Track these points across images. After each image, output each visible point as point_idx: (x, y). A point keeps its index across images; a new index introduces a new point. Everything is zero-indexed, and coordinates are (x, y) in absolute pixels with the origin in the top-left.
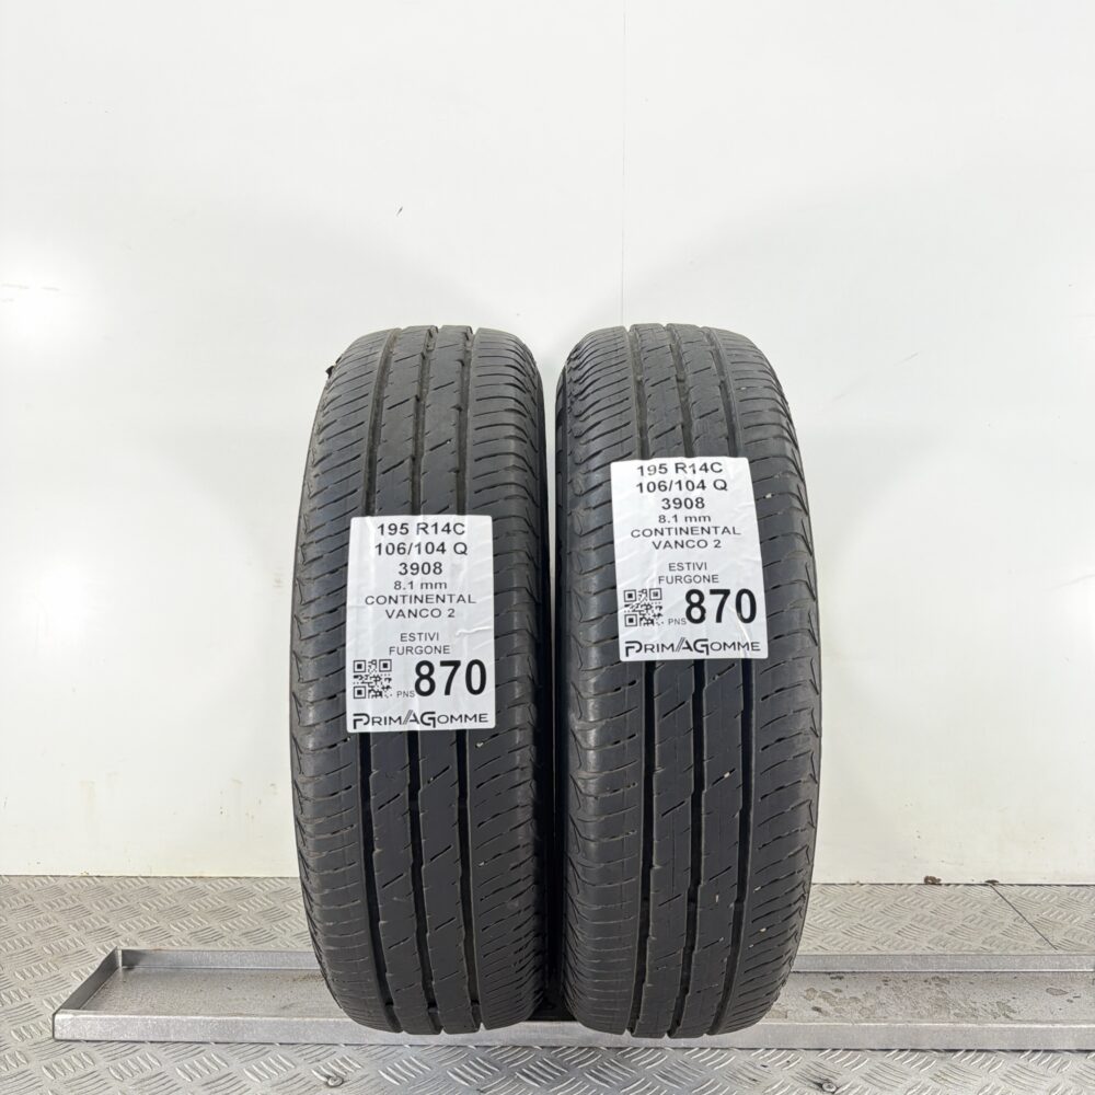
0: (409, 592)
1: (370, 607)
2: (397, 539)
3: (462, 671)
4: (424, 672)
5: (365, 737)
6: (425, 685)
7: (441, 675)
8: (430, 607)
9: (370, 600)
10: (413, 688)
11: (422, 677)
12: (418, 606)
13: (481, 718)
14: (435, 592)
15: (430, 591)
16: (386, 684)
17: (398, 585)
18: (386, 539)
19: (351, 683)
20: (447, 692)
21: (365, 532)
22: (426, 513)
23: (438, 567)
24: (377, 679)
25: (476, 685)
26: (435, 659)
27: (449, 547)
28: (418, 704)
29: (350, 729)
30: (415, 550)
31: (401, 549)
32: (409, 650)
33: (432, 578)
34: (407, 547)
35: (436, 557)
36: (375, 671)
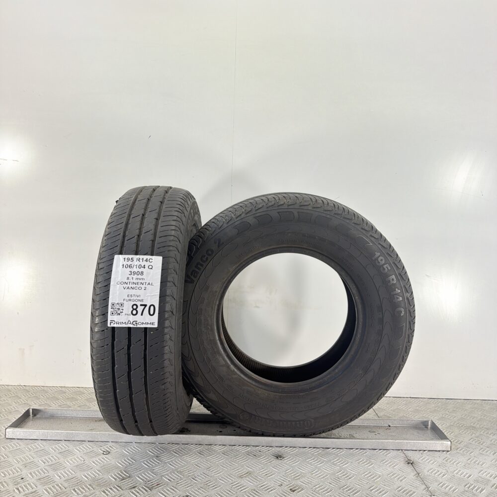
0: (132, 281)
1: (118, 286)
2: (129, 263)
3: (147, 308)
4: (135, 308)
5: (113, 328)
6: (134, 312)
7: (140, 309)
8: (138, 286)
9: (118, 283)
10: (130, 313)
11: (134, 309)
12: (134, 286)
13: (153, 324)
14: (140, 281)
15: (138, 281)
16: (121, 311)
17: (128, 278)
18: (125, 263)
19: (110, 310)
20: (142, 314)
21: (119, 260)
22: (140, 255)
23: (142, 273)
24: (119, 309)
25: (152, 313)
26: (139, 304)
27: (146, 267)
28: (132, 318)
29: (109, 325)
30: (135, 267)
31: (130, 266)
32: (130, 300)
33: (140, 276)
34: (132, 266)
35: (142, 269)
36: (118, 307)
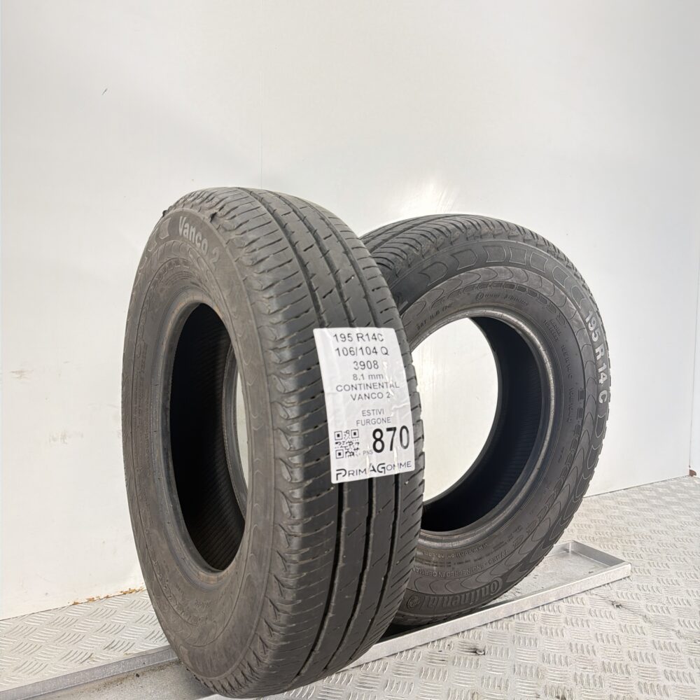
0: (362, 382)
1: (340, 394)
2: (348, 344)
3: (398, 433)
4: (377, 436)
5: (341, 485)
6: (379, 446)
7: (387, 437)
8: (377, 391)
9: (339, 388)
10: (372, 448)
11: (377, 440)
12: (368, 391)
13: (408, 464)
14: (377, 381)
15: (374, 381)
16: (356, 446)
17: (355, 376)
18: (341, 345)
19: (333, 448)
20: (391, 449)
21: (326, 339)
22: (360, 326)
23: (376, 363)
24: (351, 443)
25: (405, 443)
26: (383, 427)
27: (378, 350)
28: (375, 459)
29: (334, 481)
30: (359, 352)
31: (351, 351)
32: (368, 421)
33: (373, 371)
34: (355, 350)
35: (373, 357)
36: (349, 438)
